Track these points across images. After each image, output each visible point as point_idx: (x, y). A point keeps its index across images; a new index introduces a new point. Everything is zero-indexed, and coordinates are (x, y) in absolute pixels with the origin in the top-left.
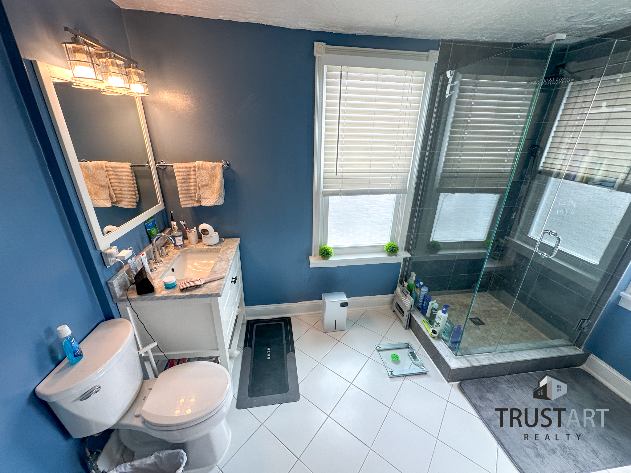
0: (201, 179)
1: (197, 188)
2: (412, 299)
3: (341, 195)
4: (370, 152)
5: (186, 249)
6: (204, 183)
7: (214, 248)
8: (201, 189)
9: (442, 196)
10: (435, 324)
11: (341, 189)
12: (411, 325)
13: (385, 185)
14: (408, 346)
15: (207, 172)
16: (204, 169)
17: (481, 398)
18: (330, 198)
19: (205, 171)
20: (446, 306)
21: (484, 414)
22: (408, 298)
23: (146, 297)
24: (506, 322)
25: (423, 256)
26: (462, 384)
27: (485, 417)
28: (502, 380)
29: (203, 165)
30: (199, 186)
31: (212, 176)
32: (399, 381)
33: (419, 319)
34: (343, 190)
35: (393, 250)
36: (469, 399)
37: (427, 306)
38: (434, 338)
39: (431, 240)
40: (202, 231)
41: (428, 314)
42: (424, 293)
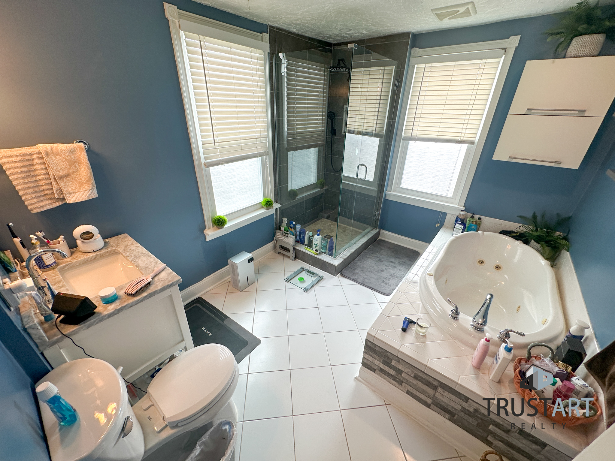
0: (55, 168)
1: (53, 181)
2: (294, 237)
3: (222, 164)
4: (237, 121)
5: (61, 267)
6: (62, 173)
7: (105, 252)
8: (59, 182)
9: (290, 154)
10: (314, 246)
11: (221, 159)
12: (298, 255)
13: (253, 150)
14: (303, 269)
15: (64, 158)
16: (57, 155)
17: (354, 274)
18: (211, 168)
19: (58, 157)
20: (319, 231)
21: (359, 281)
22: (290, 237)
23: (92, 321)
24: (342, 231)
25: (288, 203)
26: (342, 273)
27: (360, 282)
28: (356, 261)
29: (54, 149)
30: (55, 179)
31: (74, 163)
32: (312, 292)
33: (303, 248)
34: (223, 159)
35: (268, 205)
36: (349, 278)
37: (304, 237)
38: (317, 255)
39: (289, 190)
40: (82, 236)
41: (306, 242)
42: (299, 229)
